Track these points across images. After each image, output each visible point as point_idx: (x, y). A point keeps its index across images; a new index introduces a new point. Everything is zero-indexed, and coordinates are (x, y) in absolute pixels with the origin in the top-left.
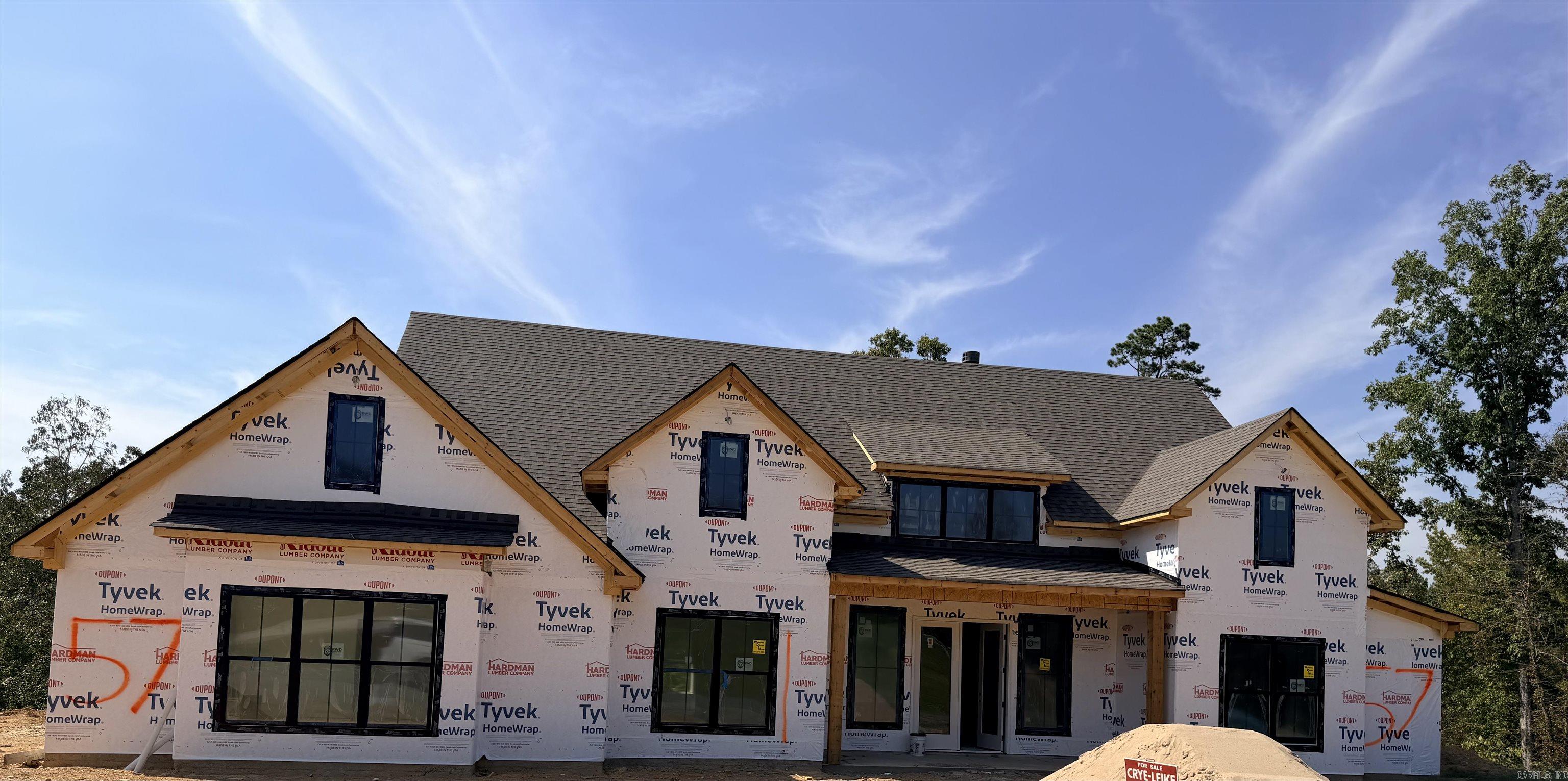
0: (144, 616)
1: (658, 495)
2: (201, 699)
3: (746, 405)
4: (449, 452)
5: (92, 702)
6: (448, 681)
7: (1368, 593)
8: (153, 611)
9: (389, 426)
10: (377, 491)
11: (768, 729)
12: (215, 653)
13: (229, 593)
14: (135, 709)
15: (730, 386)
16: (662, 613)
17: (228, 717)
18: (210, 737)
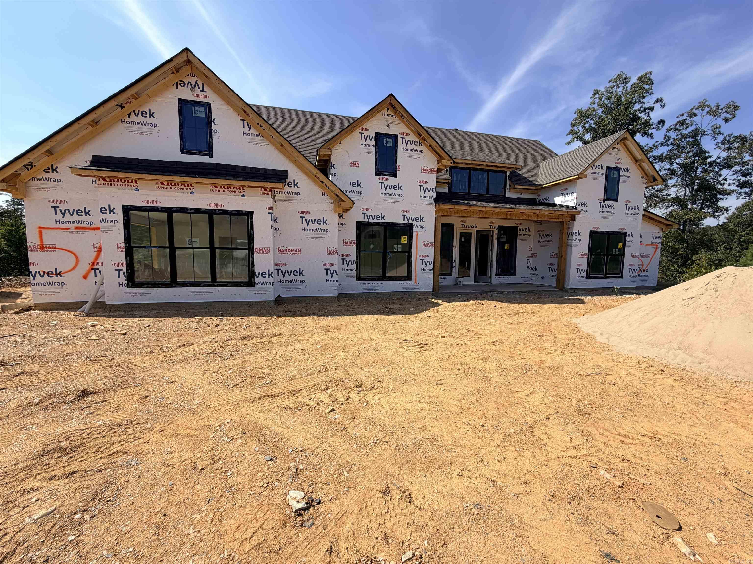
0: (82, 225)
1: (355, 164)
2: (119, 271)
3: (396, 119)
4: (249, 135)
5: (59, 274)
6: (257, 257)
7: (643, 213)
8: (88, 223)
9: (214, 119)
10: (211, 156)
11: (408, 277)
12: (123, 245)
13: (127, 210)
14: (85, 277)
15: (388, 109)
16: (359, 224)
17: (137, 280)
18: (127, 291)
